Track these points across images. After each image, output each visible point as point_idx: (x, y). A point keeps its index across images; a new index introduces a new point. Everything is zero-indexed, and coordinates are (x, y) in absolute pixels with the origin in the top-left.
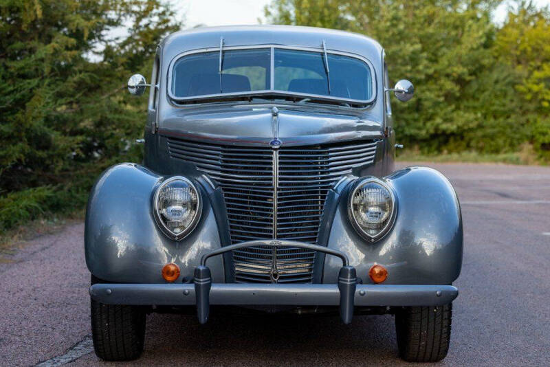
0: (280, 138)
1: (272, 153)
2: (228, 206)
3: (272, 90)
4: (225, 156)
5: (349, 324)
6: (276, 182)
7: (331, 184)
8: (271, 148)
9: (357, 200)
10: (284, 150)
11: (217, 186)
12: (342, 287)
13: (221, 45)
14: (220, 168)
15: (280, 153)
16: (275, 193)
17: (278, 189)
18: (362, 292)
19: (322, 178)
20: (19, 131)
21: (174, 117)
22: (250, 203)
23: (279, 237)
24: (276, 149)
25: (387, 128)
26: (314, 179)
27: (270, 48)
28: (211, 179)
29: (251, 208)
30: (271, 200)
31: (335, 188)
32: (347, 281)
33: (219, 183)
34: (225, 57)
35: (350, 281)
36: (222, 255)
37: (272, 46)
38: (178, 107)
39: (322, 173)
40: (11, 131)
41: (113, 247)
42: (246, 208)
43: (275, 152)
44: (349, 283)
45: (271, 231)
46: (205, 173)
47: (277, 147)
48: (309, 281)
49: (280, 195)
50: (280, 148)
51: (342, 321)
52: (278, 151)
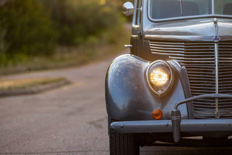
0: (218, 36)
1: (214, 45)
2: (189, 76)
3: (213, 14)
4: (187, 48)
8: (214, 42)
10: (220, 43)
11: (182, 66)
14: (183, 55)
15: (219, 45)
16: (217, 67)
24: (216, 43)
28: (178, 62)
29: (202, 77)
30: (214, 72)
33: (184, 64)
43: (216, 44)
45: (215, 90)
46: (175, 59)
47: (217, 41)
49: (219, 69)
52: (218, 43)
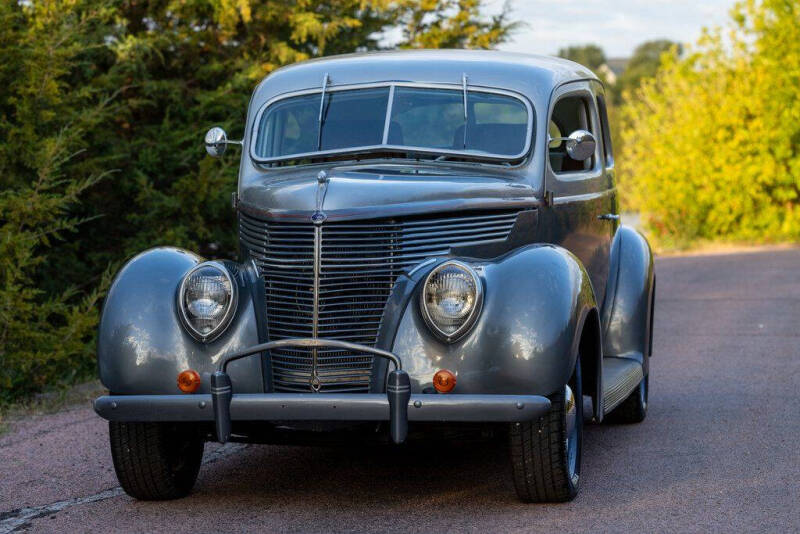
0: (324, 211)
1: (313, 230)
3: (384, 145)
4: (272, 236)
5: (400, 444)
6: (317, 267)
7: (404, 268)
8: (312, 224)
9: (434, 288)
10: (329, 226)
12: (391, 398)
13: (324, 84)
14: (265, 250)
15: (324, 230)
16: (317, 280)
17: (320, 276)
18: (418, 403)
19: (395, 260)
20: (190, 206)
21: (259, 184)
22: (299, 295)
23: (320, 336)
24: (318, 225)
25: (547, 193)
26: (384, 261)
27: (389, 87)
28: (257, 265)
29: (300, 301)
30: (312, 290)
31: (410, 274)
32: (395, 389)
33: (265, 270)
34: (333, 101)
35: (400, 389)
36: (258, 355)
37: (393, 84)
38: (267, 170)
39: (395, 254)
40: (178, 205)
41: (131, 352)
42: (294, 301)
43: (317, 228)
44: (398, 392)
45: (311, 329)
46: (254, 258)
47: (321, 222)
48: (366, 392)
49: (322, 282)
50: (324, 224)
51: (391, 439)
52: (322, 227)
